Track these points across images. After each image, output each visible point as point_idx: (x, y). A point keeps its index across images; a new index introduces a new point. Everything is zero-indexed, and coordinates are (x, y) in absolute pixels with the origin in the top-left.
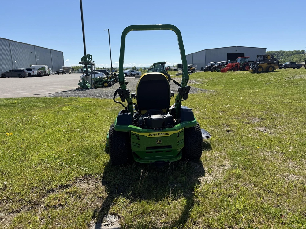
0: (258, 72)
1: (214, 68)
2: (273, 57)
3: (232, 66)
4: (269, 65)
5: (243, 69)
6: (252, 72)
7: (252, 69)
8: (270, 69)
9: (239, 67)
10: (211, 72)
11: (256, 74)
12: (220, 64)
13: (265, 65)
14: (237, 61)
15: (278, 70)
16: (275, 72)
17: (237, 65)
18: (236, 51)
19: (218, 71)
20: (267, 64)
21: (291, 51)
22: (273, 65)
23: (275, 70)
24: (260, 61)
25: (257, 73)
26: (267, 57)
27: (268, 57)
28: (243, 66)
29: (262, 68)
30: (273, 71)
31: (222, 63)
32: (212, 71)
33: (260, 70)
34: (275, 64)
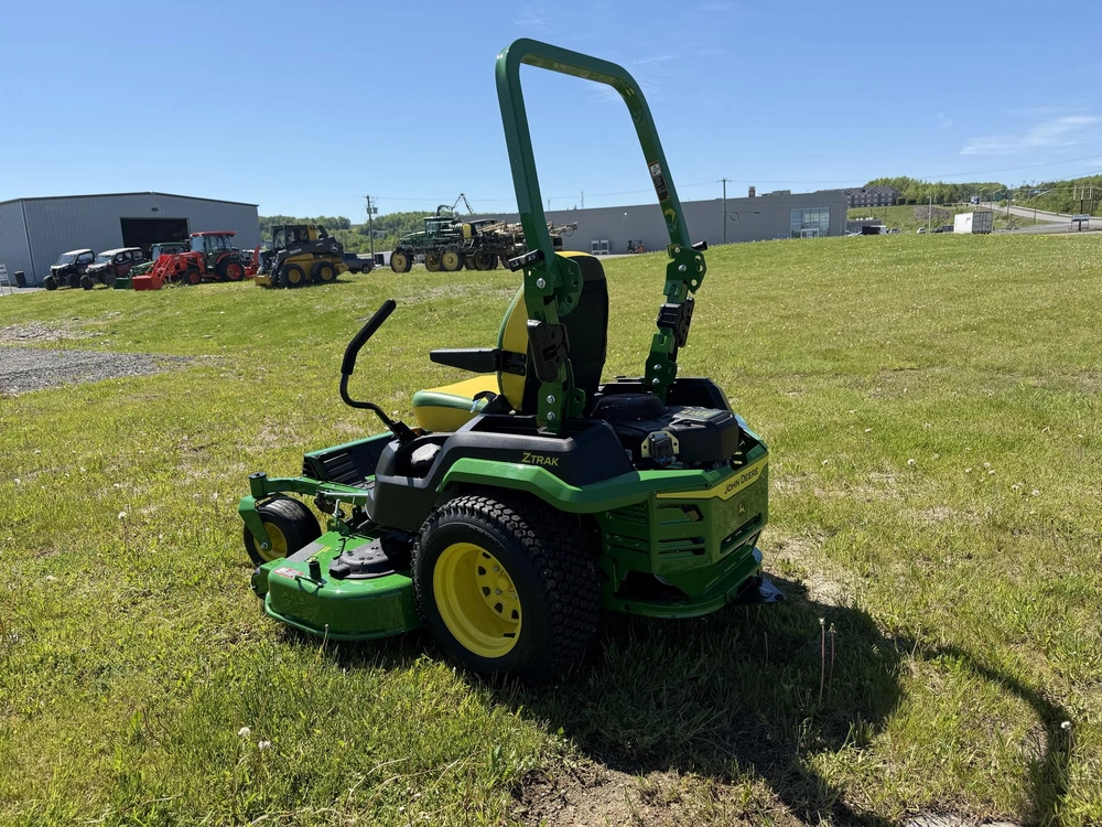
0: (291, 286)
1: (93, 273)
2: (324, 235)
3: (177, 267)
4: (318, 260)
5: (220, 275)
6: (268, 283)
7: (264, 273)
8: (325, 274)
9: (202, 269)
10: (86, 289)
11: (286, 291)
12: (115, 258)
13: (305, 260)
14: (188, 248)
15: (345, 275)
16: (339, 282)
17: (195, 260)
18: (155, 210)
19: (119, 285)
20: (311, 256)
21: (310, 217)
22: (329, 260)
23: (339, 278)
24: (289, 247)
25: (289, 288)
26: (307, 233)
27: (310, 232)
28: (217, 267)
29: (299, 268)
30: (334, 280)
31: (123, 253)
32: (88, 287)
33: (294, 276)
34: (336, 256)
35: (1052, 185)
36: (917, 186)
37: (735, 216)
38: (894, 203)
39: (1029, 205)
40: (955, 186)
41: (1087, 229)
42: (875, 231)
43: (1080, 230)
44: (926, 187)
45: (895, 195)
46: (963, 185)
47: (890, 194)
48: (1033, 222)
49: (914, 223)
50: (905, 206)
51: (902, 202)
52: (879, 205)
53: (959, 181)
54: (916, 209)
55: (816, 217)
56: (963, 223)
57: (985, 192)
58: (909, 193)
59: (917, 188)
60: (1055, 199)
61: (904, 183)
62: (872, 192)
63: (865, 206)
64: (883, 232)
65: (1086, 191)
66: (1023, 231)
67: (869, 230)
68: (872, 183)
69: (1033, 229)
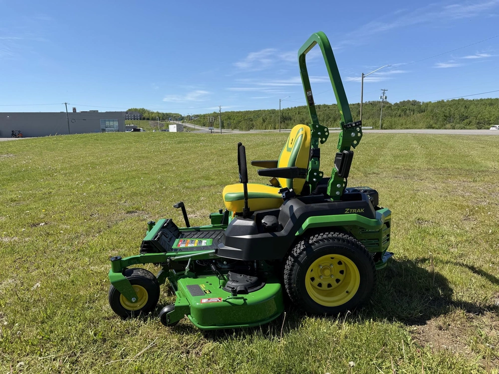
35: (197, 116)
36: (149, 112)
37: (73, 121)
38: (141, 119)
39: (191, 123)
40: (163, 113)
41: (214, 133)
42: (139, 130)
43: (211, 133)
44: (152, 113)
45: (140, 116)
46: (166, 114)
47: (139, 115)
48: (194, 129)
49: (150, 128)
50: (145, 121)
51: (144, 119)
52: (134, 119)
53: (165, 112)
54: (150, 122)
55: (111, 123)
56: (173, 128)
57: (174, 117)
58: (146, 115)
59: (149, 113)
60: (200, 121)
61: (143, 111)
62: (131, 114)
63: (129, 119)
64: (142, 131)
65: (209, 118)
66: (192, 132)
67: (136, 130)
68: (130, 110)
69: (195, 132)
